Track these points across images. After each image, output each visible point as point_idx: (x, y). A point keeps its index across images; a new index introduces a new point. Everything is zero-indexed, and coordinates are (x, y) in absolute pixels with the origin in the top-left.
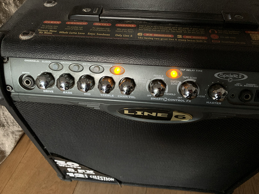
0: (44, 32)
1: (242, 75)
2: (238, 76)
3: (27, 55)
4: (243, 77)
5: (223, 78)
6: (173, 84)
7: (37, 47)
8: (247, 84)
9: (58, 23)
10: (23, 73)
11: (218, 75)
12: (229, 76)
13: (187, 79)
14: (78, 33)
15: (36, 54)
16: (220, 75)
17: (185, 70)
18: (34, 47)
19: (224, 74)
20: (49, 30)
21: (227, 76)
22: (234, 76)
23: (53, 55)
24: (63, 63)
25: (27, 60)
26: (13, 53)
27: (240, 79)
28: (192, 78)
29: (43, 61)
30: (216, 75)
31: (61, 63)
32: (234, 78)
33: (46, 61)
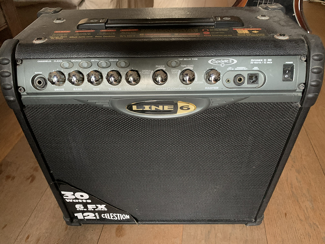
0: (55, 38)
1: (232, 60)
2: (229, 61)
3: (40, 55)
4: (233, 61)
5: (216, 64)
6: (174, 73)
7: (50, 48)
8: (237, 68)
9: (68, 32)
10: (36, 73)
11: (212, 62)
12: (221, 61)
13: (185, 67)
14: (86, 37)
15: (49, 54)
16: (213, 62)
17: (182, 59)
18: (47, 49)
19: (216, 60)
20: (60, 36)
21: (219, 62)
22: (226, 62)
23: (64, 54)
24: (74, 61)
25: (40, 61)
26: (27, 55)
27: (231, 63)
28: (190, 66)
29: (55, 61)
30: (210, 62)
31: (72, 61)
32: (225, 63)
33: (58, 61)
